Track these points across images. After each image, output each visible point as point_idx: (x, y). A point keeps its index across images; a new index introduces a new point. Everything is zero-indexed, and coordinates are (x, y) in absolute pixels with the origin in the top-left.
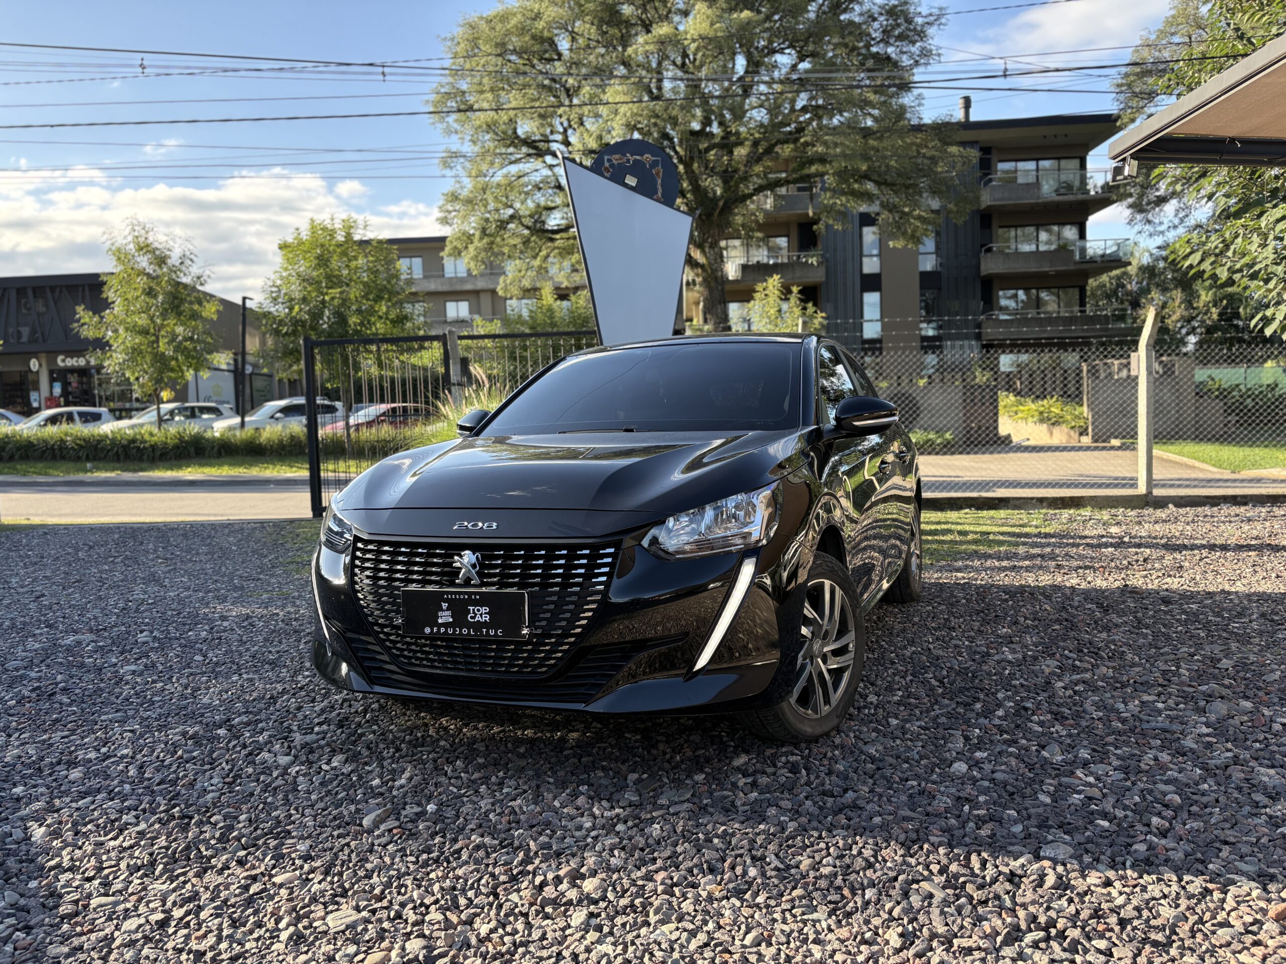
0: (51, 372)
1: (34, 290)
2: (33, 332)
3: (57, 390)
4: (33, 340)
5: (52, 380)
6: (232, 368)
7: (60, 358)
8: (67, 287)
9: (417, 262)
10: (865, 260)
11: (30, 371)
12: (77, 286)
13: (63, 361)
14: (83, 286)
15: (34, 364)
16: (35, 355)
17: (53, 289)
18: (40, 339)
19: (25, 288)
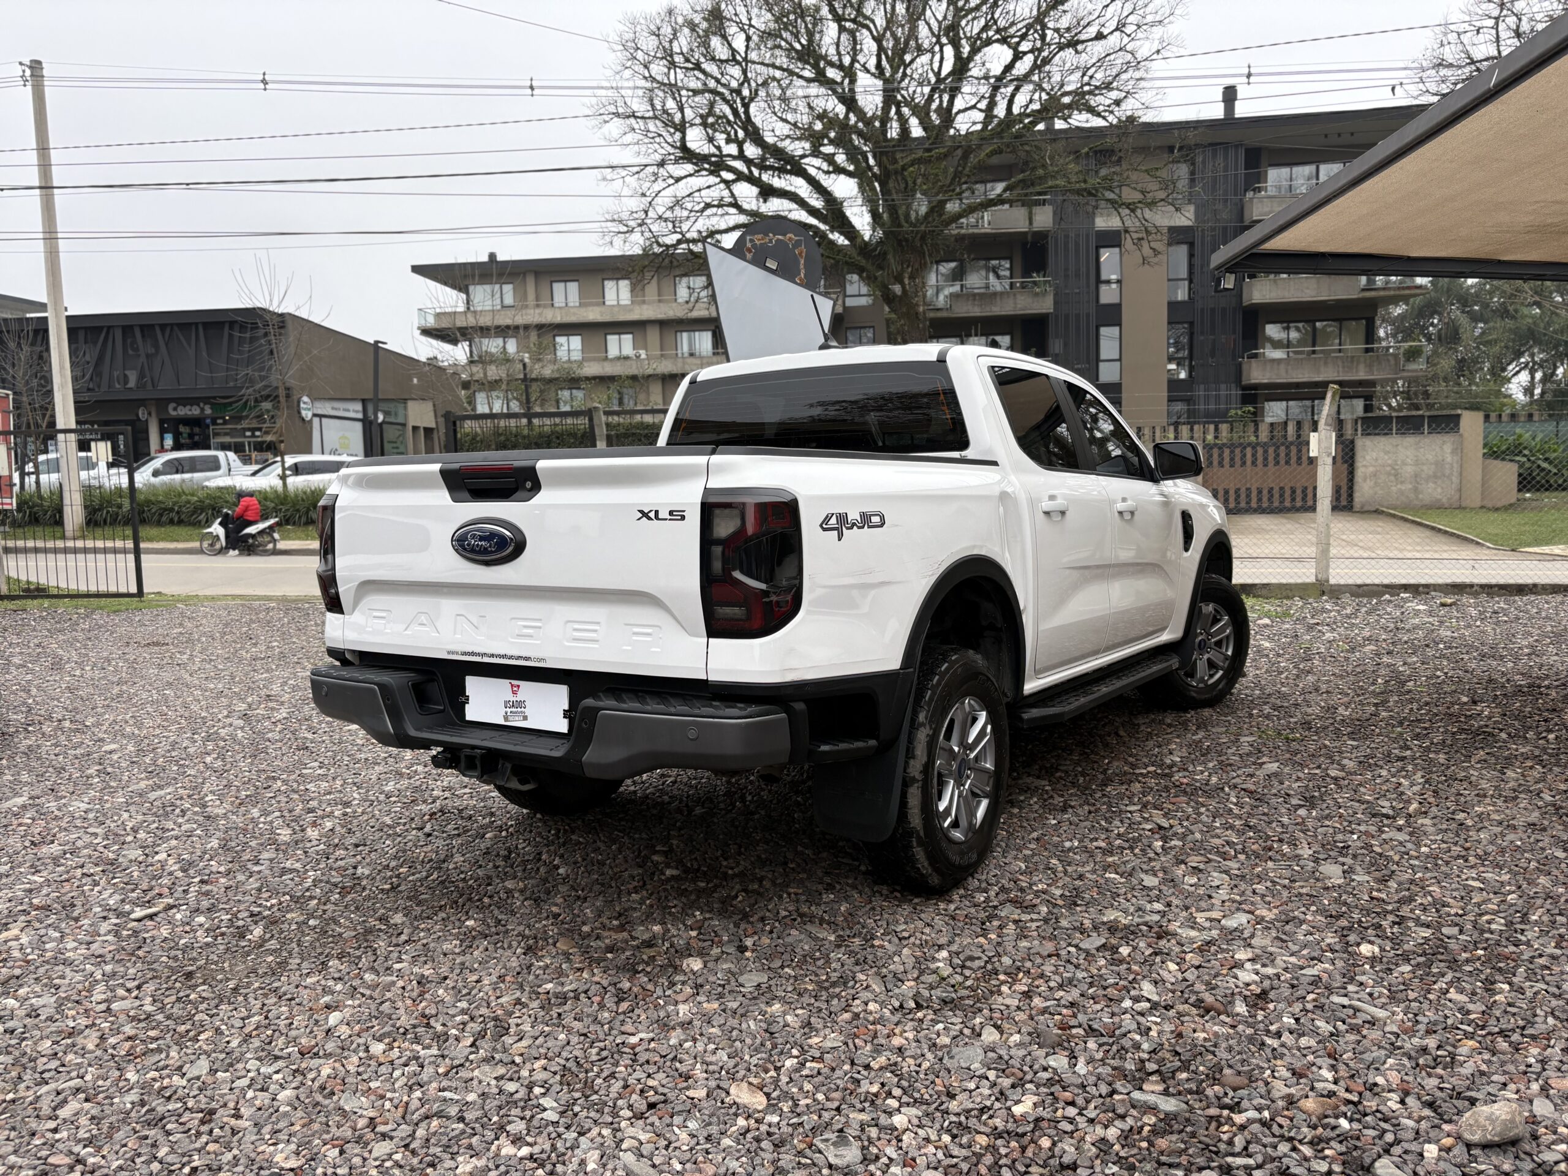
0: (161, 422)
1: (142, 327)
2: (141, 376)
3: (169, 441)
4: (141, 386)
5: (162, 432)
6: (360, 416)
7: (172, 406)
8: (178, 325)
9: (573, 287)
10: (1103, 288)
11: (139, 419)
12: (190, 324)
13: (175, 409)
14: (196, 324)
15: (142, 414)
16: (142, 402)
17: (163, 327)
18: (149, 384)
19: (131, 327)
